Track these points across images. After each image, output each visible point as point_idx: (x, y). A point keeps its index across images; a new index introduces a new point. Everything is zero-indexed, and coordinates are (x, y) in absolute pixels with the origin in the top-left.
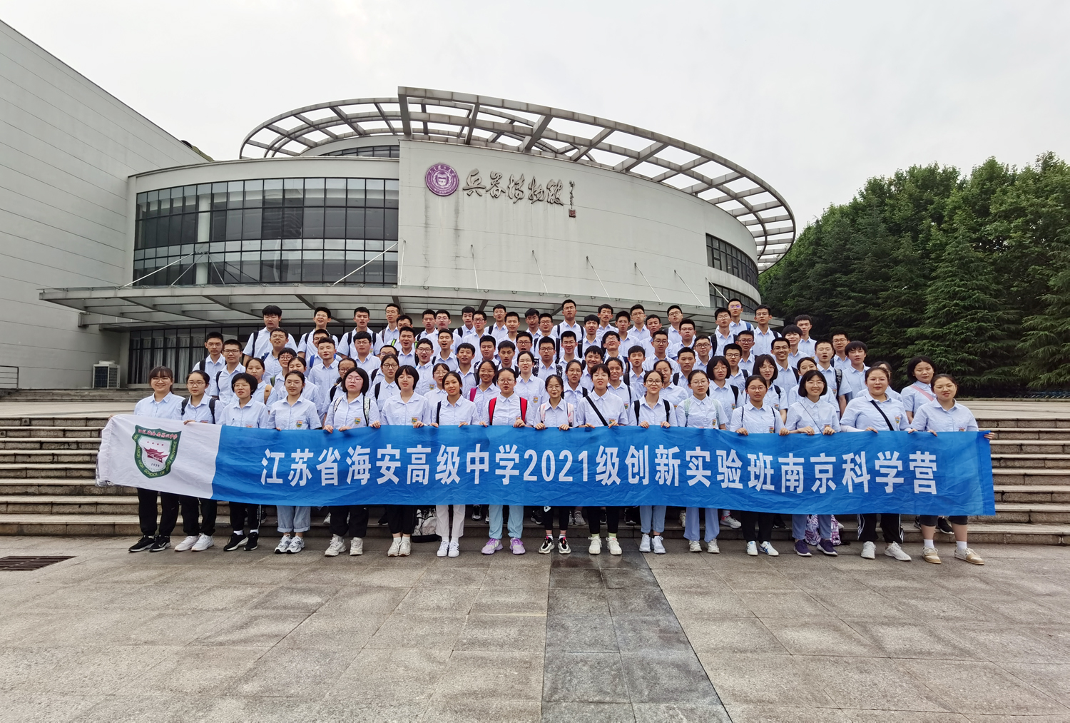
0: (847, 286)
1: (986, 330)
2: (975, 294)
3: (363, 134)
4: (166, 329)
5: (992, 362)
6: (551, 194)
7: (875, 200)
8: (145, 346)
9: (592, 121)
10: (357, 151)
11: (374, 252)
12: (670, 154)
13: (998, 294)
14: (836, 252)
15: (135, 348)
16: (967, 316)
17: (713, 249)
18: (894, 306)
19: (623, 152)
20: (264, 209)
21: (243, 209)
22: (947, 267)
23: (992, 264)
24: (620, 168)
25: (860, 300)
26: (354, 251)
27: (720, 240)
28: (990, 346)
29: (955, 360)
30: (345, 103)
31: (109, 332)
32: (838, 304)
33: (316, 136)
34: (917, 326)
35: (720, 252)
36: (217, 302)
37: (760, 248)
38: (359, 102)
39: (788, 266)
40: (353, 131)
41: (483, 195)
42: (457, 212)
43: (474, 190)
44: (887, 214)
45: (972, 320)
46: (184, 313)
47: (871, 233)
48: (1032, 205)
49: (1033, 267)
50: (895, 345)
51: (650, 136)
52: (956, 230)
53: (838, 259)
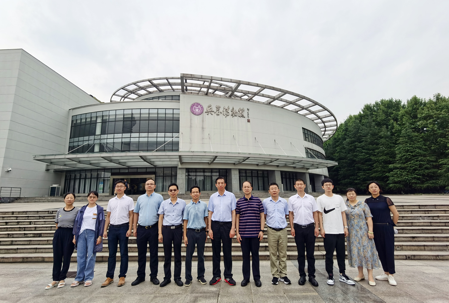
0: (361, 148)
1: (423, 165)
2: (417, 150)
3: (161, 91)
4: (81, 170)
5: (428, 178)
6: (240, 114)
7: (369, 113)
8: (72, 178)
9: (256, 85)
10: (159, 97)
11: (169, 138)
12: (287, 97)
13: (426, 150)
14: (355, 134)
15: (67, 179)
16: (414, 159)
17: (305, 134)
18: (382, 156)
19: (268, 97)
20: (124, 121)
21: (115, 121)
22: (403, 139)
23: (422, 138)
24: (266, 103)
25: (367, 153)
26: (161, 137)
27: (307, 130)
28: (426, 172)
29: (412, 178)
30: (154, 79)
31: (58, 172)
32: (358, 155)
33: (142, 92)
34: (393, 163)
35: (308, 135)
36: (106, 159)
37: (323, 133)
38: (160, 79)
39: (334, 140)
40: (157, 90)
41: (213, 114)
42: (203, 121)
43: (210, 113)
44: (374, 118)
45: (417, 161)
46: (91, 164)
47: (369, 126)
48: (435, 114)
49: (439, 139)
50: (384, 172)
51: (279, 90)
52: (404, 124)
53: (356, 136)
